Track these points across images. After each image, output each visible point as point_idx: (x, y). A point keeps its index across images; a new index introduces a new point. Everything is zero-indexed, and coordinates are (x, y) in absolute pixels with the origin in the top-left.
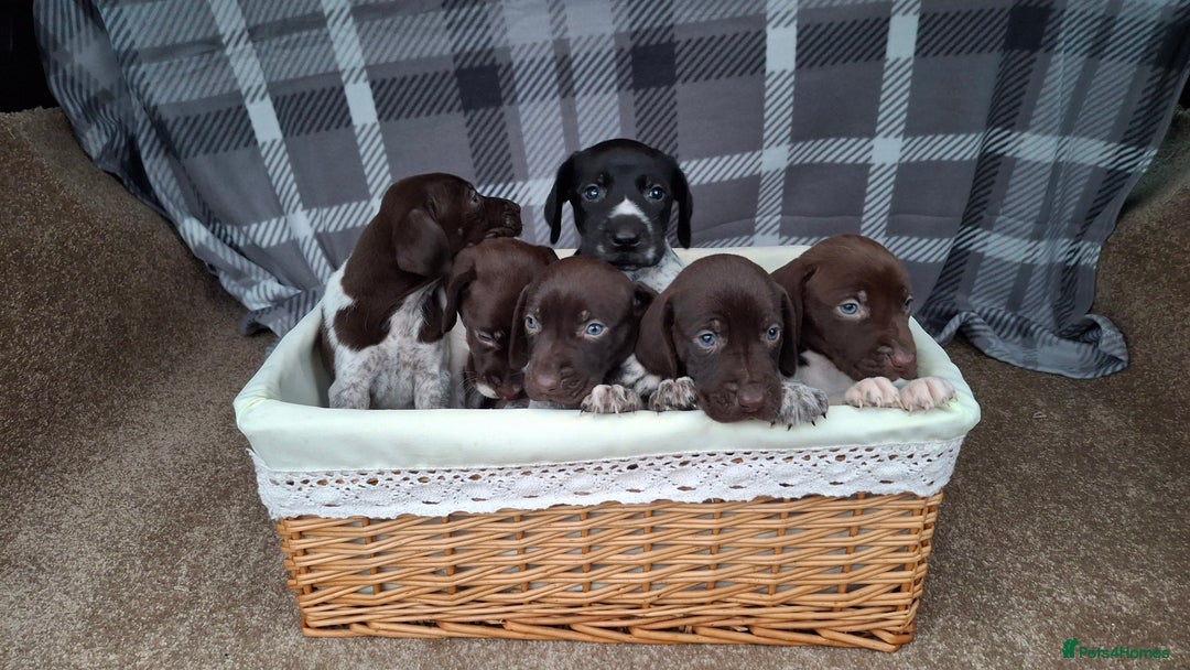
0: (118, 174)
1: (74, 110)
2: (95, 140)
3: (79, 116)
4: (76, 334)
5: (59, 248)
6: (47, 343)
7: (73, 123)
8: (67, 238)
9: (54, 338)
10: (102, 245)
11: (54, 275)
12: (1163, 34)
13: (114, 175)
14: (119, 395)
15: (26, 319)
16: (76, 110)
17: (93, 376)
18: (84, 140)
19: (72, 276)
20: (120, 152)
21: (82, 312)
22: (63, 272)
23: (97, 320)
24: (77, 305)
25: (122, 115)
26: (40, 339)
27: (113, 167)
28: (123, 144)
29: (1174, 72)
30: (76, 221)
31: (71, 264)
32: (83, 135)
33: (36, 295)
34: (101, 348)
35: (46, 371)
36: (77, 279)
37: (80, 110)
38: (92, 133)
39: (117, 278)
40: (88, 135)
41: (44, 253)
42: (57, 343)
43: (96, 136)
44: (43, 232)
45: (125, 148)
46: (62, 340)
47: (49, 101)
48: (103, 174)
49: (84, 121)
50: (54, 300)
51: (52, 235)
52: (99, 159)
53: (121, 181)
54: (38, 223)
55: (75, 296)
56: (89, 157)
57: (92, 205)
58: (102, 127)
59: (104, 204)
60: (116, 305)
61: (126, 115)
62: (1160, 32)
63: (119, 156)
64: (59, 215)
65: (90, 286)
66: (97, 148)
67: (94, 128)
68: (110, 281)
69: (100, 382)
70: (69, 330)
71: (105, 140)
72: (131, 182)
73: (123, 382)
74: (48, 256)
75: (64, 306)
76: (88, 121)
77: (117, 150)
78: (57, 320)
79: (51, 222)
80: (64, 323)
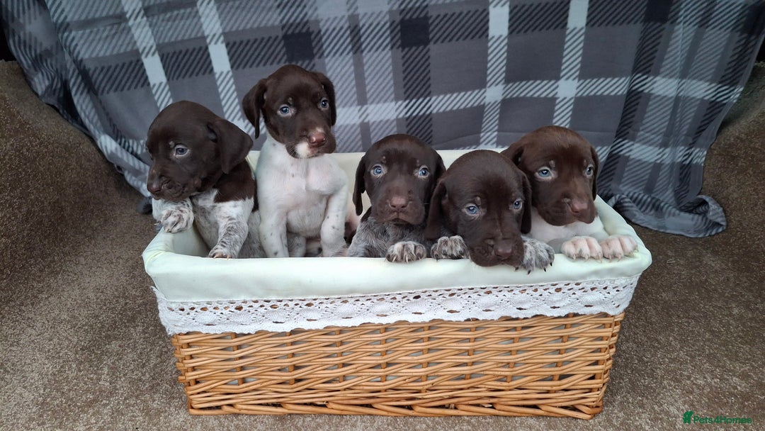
0: (57, 106)
1: (26, 62)
2: (41, 83)
3: (29, 67)
4: (29, 212)
5: (17, 153)
6: (10, 218)
7: (25, 71)
8: (23, 147)
9: (14, 214)
10: (46, 152)
11: (14, 172)
12: (747, 12)
13: (53, 106)
14: (58, 253)
16: (27, 63)
17: (41, 241)
18: (33, 83)
19: (26, 172)
20: (57, 91)
21: (33, 197)
22: (20, 170)
23: (43, 203)
24: (29, 192)
25: (59, 67)
27: (53, 101)
28: (59, 85)
29: (753, 37)
30: (29, 136)
31: (25, 164)
32: (32, 79)
34: (46, 221)
35: (9, 237)
36: (29, 175)
37: (30, 62)
38: (38, 78)
39: (56, 174)
40: (36, 79)
41: (7, 157)
42: (16, 218)
43: (41, 81)
44: (6, 143)
45: (61, 89)
46: (20, 216)
47: (9, 57)
48: (45, 105)
49: (32, 70)
50: (13, 189)
51: (12, 145)
52: (43, 96)
53: (57, 110)
55: (28, 186)
56: (37, 94)
57: (39, 125)
58: (45, 74)
59: (47, 125)
60: (56, 193)
61: (61, 66)
62: (745, 11)
63: (57, 94)
64: (17, 131)
65: (38, 180)
66: (42, 88)
67: (40, 75)
68: (51, 176)
69: (45, 245)
70: (24, 209)
71: (47, 83)
72: (65, 111)
73: (61, 244)
74: (9, 159)
75: (21, 193)
76: (36, 70)
77: (55, 90)
78: (15, 203)
79: (11, 136)
80: (21, 204)
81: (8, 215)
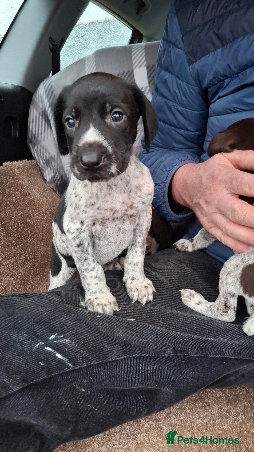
0: (55, 189)
1: (41, 163)
2: (49, 175)
3: (44, 164)
4: (26, 259)
5: (23, 221)
6: (13, 264)
7: (41, 166)
8: (27, 217)
9: (16, 261)
10: (42, 220)
11: (19, 234)
13: (53, 189)
14: (43, 286)
15: (4, 253)
16: (43, 162)
17: (32, 278)
18: (45, 174)
19: (27, 233)
20: (57, 181)
21: (29, 250)
22: (23, 232)
23: (35, 253)
24: (28, 247)
25: (58, 167)
26: (10, 262)
27: (53, 186)
28: (59, 177)
30: (33, 209)
31: (27, 228)
32: (45, 172)
33: (10, 242)
34: (37, 265)
35: (11, 276)
36: (29, 235)
37: (44, 162)
38: (48, 171)
39: (47, 234)
40: (47, 172)
41: (16, 224)
42: (17, 263)
43: (50, 173)
44: (17, 214)
45: (59, 179)
46: (19, 262)
47: (30, 157)
48: (48, 188)
49: (45, 166)
50: (17, 244)
51: (20, 216)
52: (49, 183)
53: (55, 192)
54: (16, 210)
55: (27, 242)
56: (45, 180)
57: (41, 202)
58: (52, 169)
59: (47, 201)
60: (45, 246)
61: (60, 167)
63: (56, 182)
64: (26, 206)
65: (34, 238)
66: (49, 177)
67: (49, 169)
68: (43, 235)
69: (35, 280)
70: (23, 257)
71: (53, 174)
72: (59, 193)
73: (45, 280)
74: (17, 225)
75: (22, 247)
76: (47, 166)
77: (56, 180)
78: (18, 253)
79: (21, 210)
80: (21, 254)
81: (12, 262)
